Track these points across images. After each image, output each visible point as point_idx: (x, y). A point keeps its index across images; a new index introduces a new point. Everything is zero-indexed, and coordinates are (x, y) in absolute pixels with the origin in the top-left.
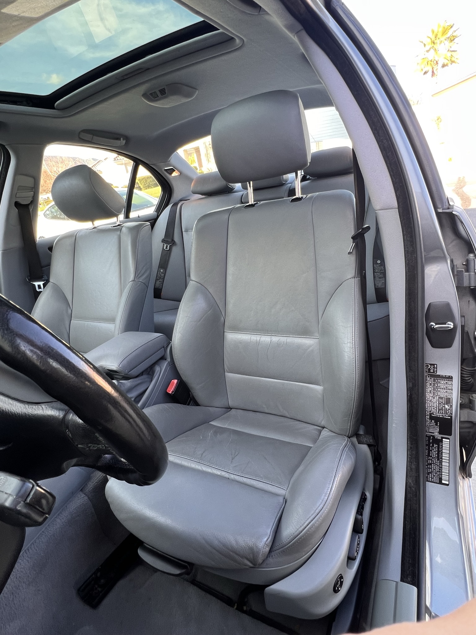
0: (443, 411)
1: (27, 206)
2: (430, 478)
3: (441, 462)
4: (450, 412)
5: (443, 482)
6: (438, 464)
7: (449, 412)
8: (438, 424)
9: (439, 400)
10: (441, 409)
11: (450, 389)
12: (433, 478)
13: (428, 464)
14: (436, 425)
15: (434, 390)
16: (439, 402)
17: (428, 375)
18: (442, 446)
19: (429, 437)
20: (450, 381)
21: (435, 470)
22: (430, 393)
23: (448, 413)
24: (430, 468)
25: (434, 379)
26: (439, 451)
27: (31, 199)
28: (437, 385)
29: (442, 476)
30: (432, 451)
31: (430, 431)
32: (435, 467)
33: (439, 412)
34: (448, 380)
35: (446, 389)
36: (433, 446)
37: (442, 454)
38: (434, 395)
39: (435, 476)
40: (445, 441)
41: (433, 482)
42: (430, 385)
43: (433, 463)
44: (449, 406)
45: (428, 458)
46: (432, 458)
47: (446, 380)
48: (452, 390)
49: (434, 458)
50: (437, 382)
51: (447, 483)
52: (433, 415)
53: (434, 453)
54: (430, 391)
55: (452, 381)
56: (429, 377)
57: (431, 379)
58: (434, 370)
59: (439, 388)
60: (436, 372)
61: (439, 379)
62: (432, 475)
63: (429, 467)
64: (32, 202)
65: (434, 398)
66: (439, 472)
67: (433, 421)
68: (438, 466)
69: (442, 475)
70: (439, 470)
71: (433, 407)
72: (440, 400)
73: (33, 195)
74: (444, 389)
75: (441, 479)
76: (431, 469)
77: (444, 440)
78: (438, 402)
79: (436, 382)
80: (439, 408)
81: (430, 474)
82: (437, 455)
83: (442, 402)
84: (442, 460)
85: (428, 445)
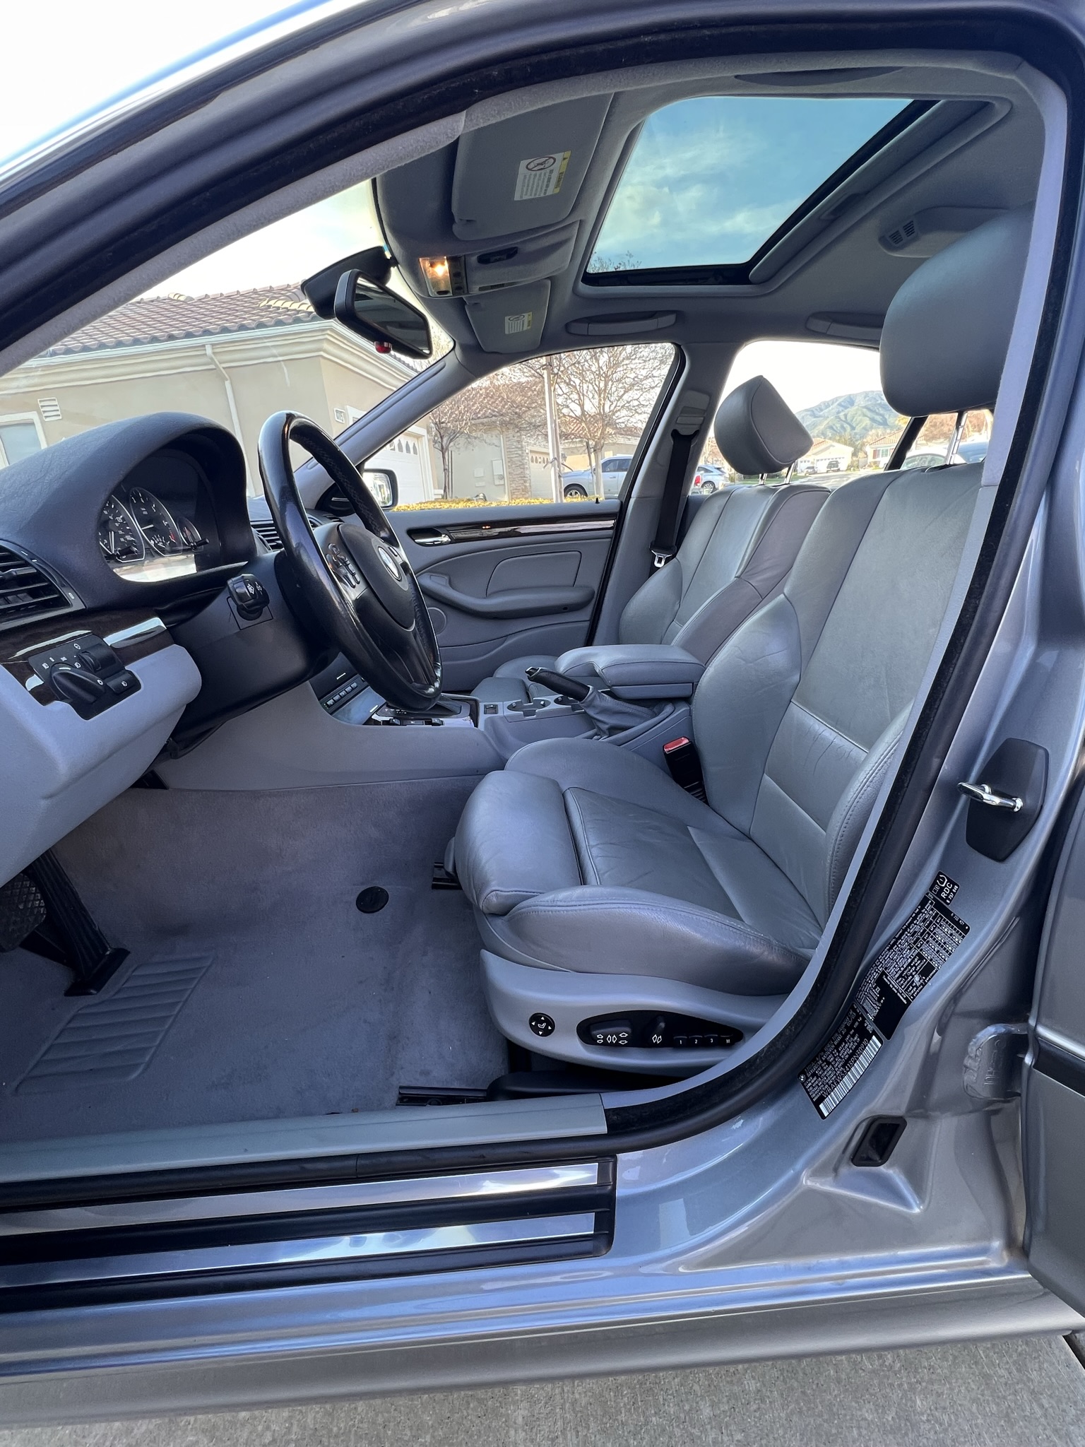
0: (904, 982)
1: (690, 438)
2: (810, 1084)
3: (844, 1074)
4: (914, 992)
5: (821, 1106)
6: (839, 1072)
7: (912, 992)
8: (882, 1001)
9: (915, 957)
10: (904, 977)
11: (947, 952)
12: (814, 1087)
13: (826, 1060)
14: (879, 1000)
15: (921, 935)
16: (911, 962)
17: (934, 899)
18: (865, 1047)
19: (858, 1016)
20: (961, 934)
21: (827, 1078)
22: (912, 936)
23: (910, 991)
24: (822, 1068)
25: (937, 914)
26: (854, 1052)
27: (696, 428)
28: (934, 928)
29: (827, 1096)
30: (846, 1043)
31: (864, 1005)
32: (830, 1075)
33: (898, 978)
34: (958, 932)
35: (942, 946)
36: (853, 1036)
37: (855, 1062)
38: (915, 943)
39: (819, 1086)
40: (874, 1042)
41: (808, 1093)
42: (923, 921)
43: (833, 1066)
44: (921, 981)
45: (833, 1050)
46: (839, 1055)
47: (955, 929)
48: (950, 954)
49: (841, 1058)
50: (938, 923)
51: (826, 1114)
52: (885, 979)
53: (845, 1051)
54: (915, 932)
55: (963, 937)
56: (931, 904)
57: (932, 910)
58: (949, 895)
59: (932, 937)
60: (948, 901)
61: (944, 920)
62: (817, 1082)
63: (823, 1065)
64: (697, 433)
65: (910, 949)
66: (830, 1086)
67: (878, 989)
68: (835, 1074)
69: (829, 1094)
70: (833, 1084)
71: (897, 964)
72: (916, 960)
73: (701, 422)
74: (939, 944)
75: (821, 1099)
76: (824, 1070)
77: (874, 1037)
78: (909, 960)
79: (936, 922)
80: (903, 972)
81: (815, 1079)
82: (847, 1056)
83: (916, 964)
84: (848, 1071)
85: (848, 1029)
